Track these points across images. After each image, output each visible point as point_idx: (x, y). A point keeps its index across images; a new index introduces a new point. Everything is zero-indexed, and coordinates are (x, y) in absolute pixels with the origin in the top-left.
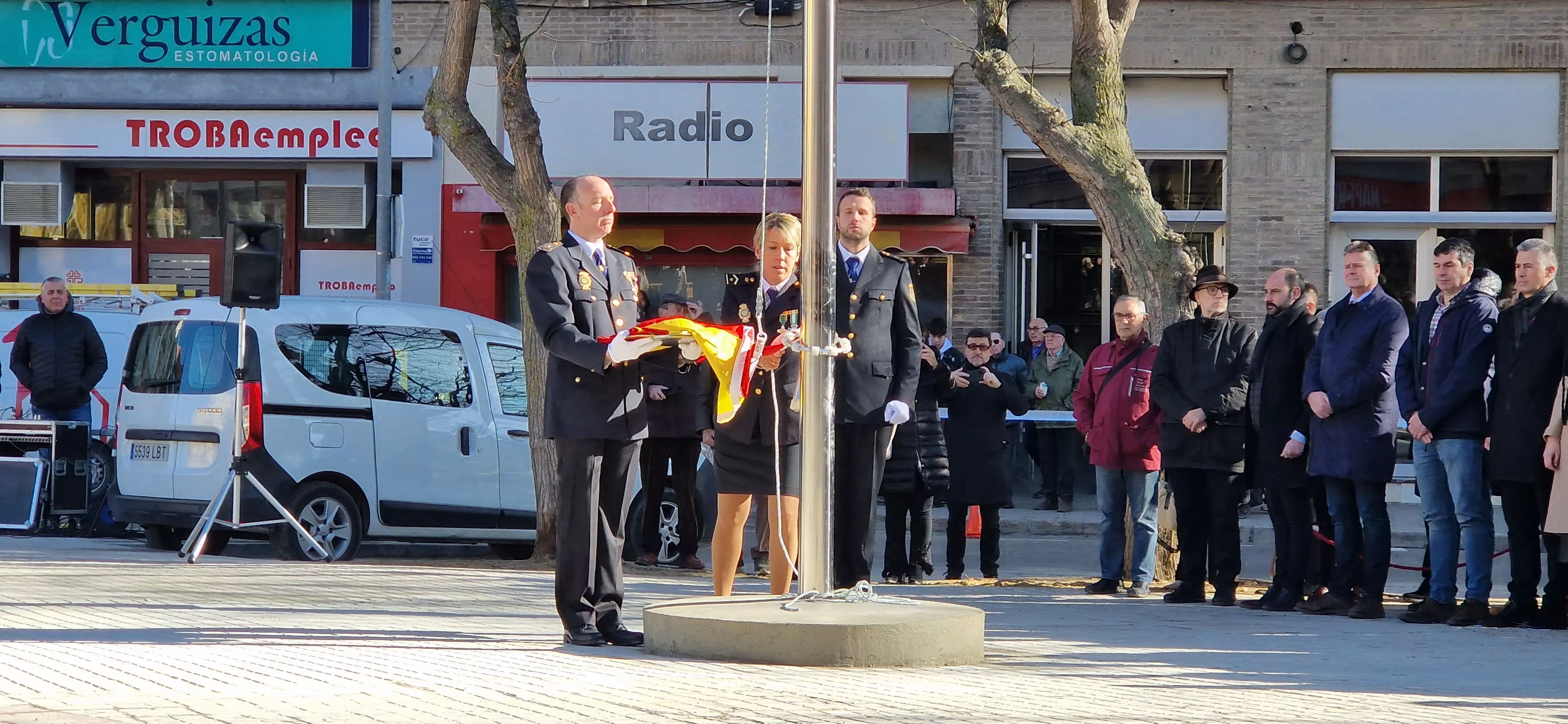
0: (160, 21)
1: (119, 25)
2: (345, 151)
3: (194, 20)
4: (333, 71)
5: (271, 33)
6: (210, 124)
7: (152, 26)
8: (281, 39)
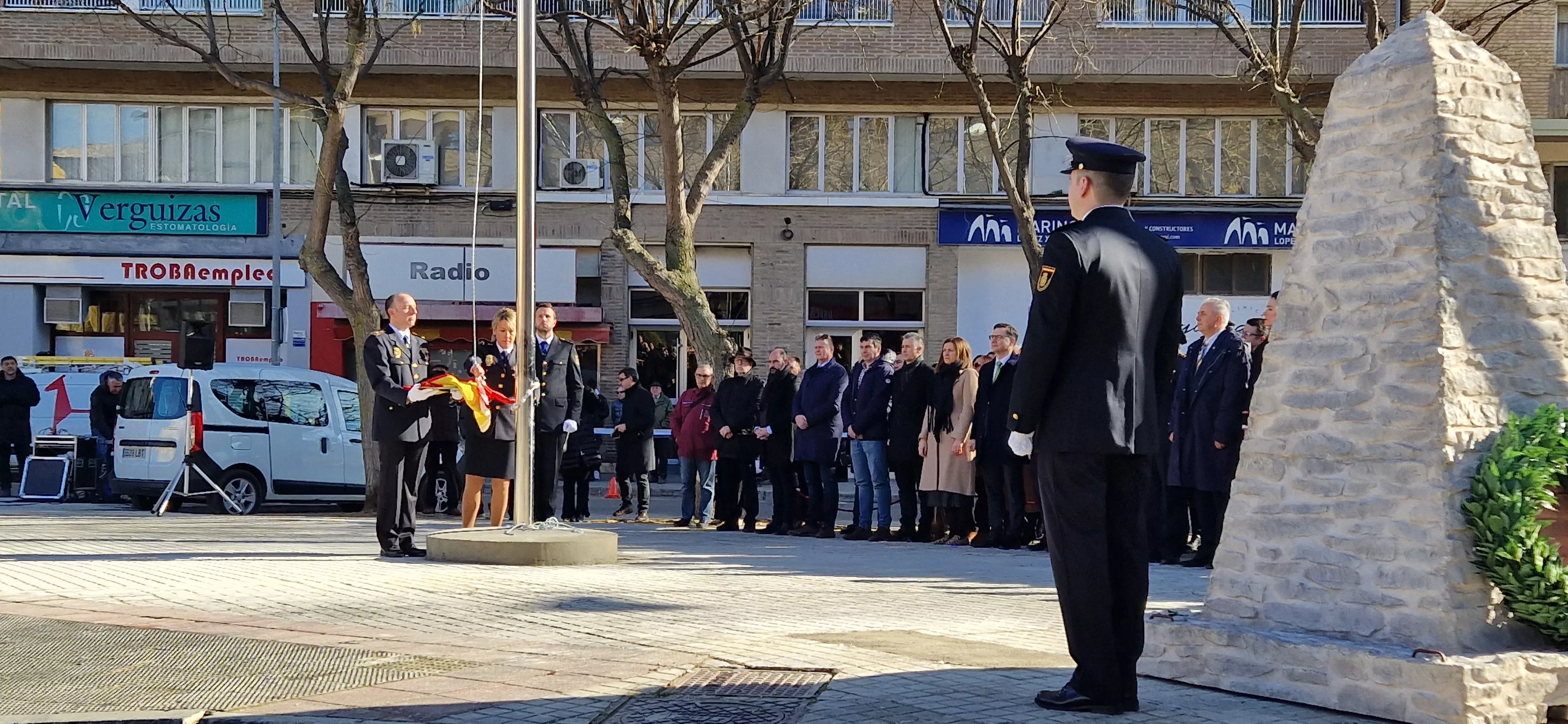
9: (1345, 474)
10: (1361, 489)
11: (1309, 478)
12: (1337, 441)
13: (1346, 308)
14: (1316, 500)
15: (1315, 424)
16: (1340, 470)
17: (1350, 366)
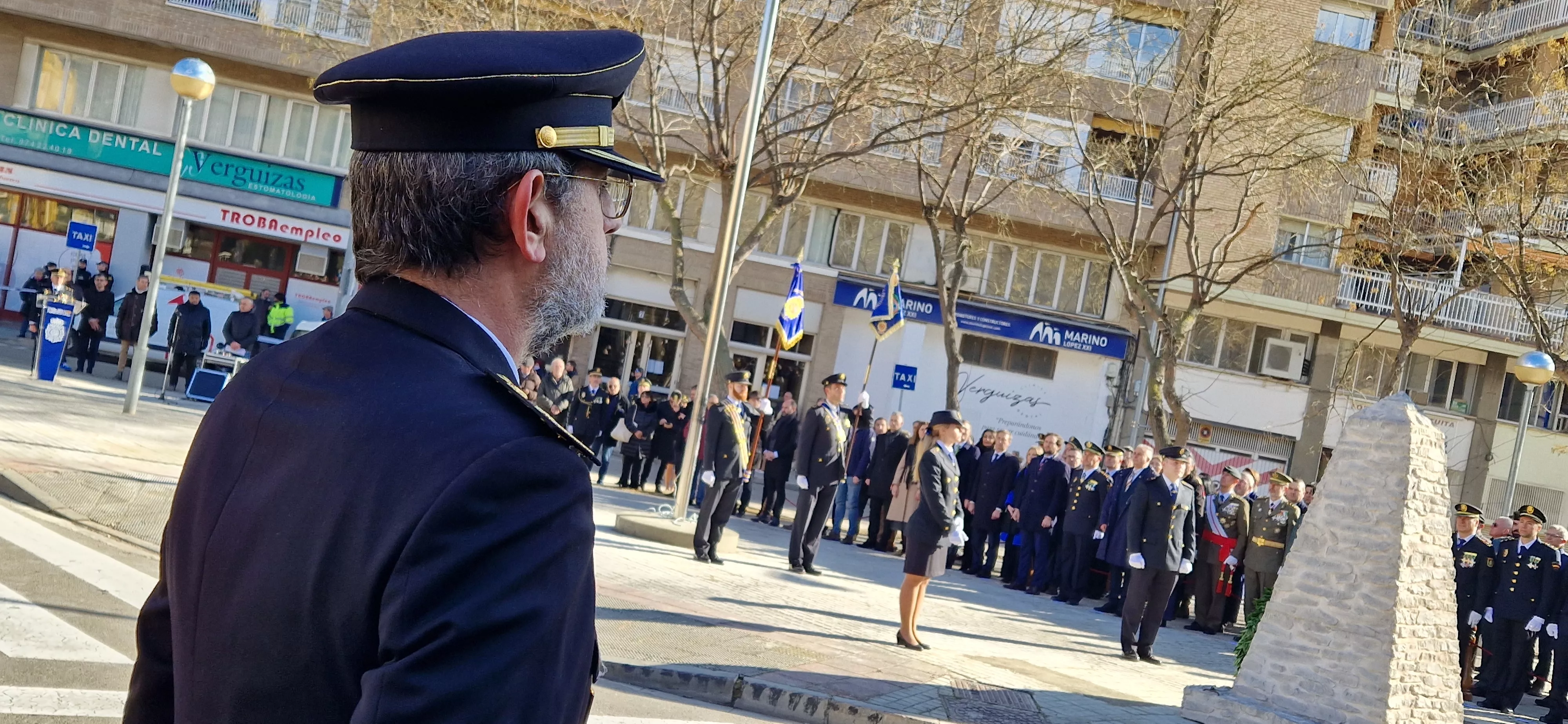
0: (245, 170)
1: (224, 167)
2: (321, 241)
3: (261, 172)
4: (321, 206)
5: (295, 184)
6: (260, 218)
7: (241, 170)
8: (299, 187)
9: (1331, 635)
10: (1342, 646)
11: (1308, 632)
12: (1328, 616)
13: (1341, 546)
14: (1312, 645)
15: (1315, 604)
16: (1328, 632)
17: (1342, 577)
